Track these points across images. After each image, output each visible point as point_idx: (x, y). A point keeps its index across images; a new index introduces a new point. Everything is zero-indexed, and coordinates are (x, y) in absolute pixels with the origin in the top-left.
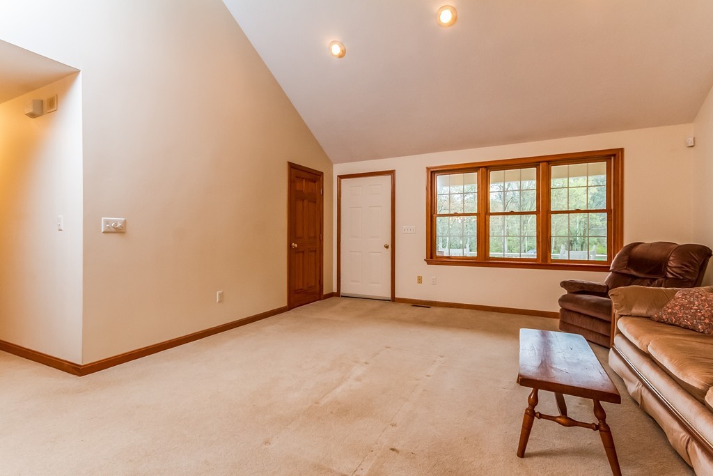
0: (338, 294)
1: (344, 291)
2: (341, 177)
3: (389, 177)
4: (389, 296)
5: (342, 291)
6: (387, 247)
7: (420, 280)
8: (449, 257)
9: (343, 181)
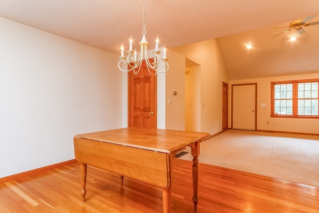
0: (232, 128)
1: (234, 127)
2: (233, 85)
3: (255, 85)
4: (254, 129)
5: (233, 127)
6: (253, 111)
7: (268, 123)
8: (280, 115)
9: (234, 87)
